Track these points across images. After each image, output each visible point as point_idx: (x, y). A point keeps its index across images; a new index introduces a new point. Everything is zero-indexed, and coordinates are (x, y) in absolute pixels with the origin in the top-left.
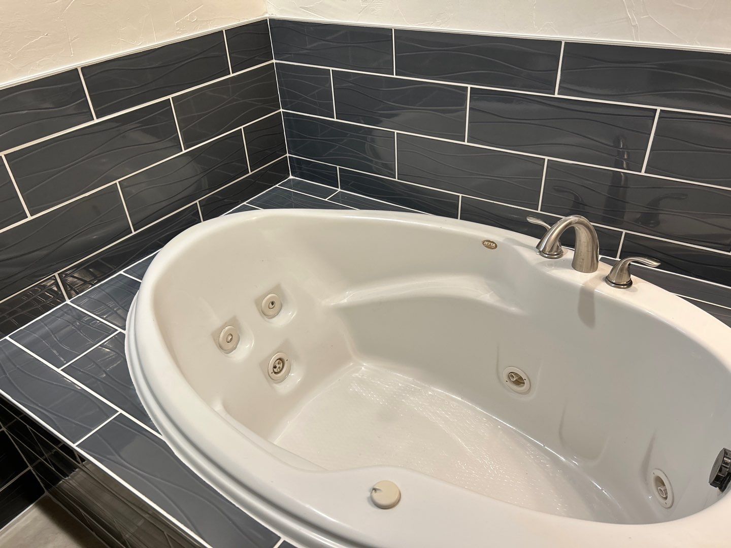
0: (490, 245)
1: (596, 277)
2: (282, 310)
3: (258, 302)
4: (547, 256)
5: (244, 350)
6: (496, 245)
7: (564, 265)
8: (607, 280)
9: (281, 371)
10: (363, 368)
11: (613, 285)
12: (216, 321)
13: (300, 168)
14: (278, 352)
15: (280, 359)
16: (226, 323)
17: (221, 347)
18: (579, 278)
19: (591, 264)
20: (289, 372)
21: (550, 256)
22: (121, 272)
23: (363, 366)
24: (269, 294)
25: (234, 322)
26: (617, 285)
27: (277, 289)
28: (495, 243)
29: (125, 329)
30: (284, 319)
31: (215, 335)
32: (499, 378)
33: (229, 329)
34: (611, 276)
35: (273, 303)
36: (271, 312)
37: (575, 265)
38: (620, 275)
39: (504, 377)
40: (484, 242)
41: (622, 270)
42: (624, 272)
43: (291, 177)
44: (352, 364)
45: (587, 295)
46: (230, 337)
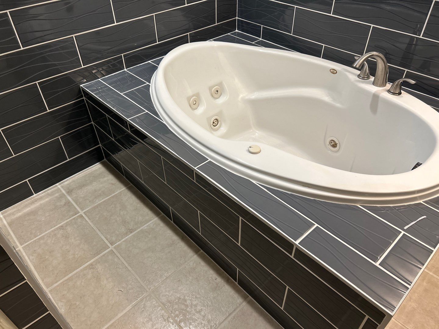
0: (334, 72)
1: (383, 89)
2: (221, 96)
3: (210, 89)
4: (361, 78)
5: (200, 110)
6: (337, 72)
7: (369, 83)
8: (389, 91)
9: (216, 126)
10: (257, 134)
11: (391, 93)
12: (190, 92)
13: (243, 26)
14: (216, 116)
15: (216, 119)
16: (194, 94)
17: (190, 106)
18: (374, 89)
19: (382, 83)
20: (220, 127)
21: (363, 78)
22: (150, 61)
23: (257, 133)
24: (216, 86)
25: (198, 95)
26: (394, 94)
27: (220, 84)
28: (336, 70)
29: (150, 83)
30: (221, 100)
31: (189, 99)
32: (325, 143)
33: (195, 98)
34: (390, 89)
35: (217, 92)
36: (216, 96)
37: (374, 83)
38: (396, 89)
39: (328, 143)
40: (331, 70)
41: (397, 85)
42: (398, 86)
43: (237, 31)
44: (251, 130)
45: (376, 97)
46: (195, 102)
